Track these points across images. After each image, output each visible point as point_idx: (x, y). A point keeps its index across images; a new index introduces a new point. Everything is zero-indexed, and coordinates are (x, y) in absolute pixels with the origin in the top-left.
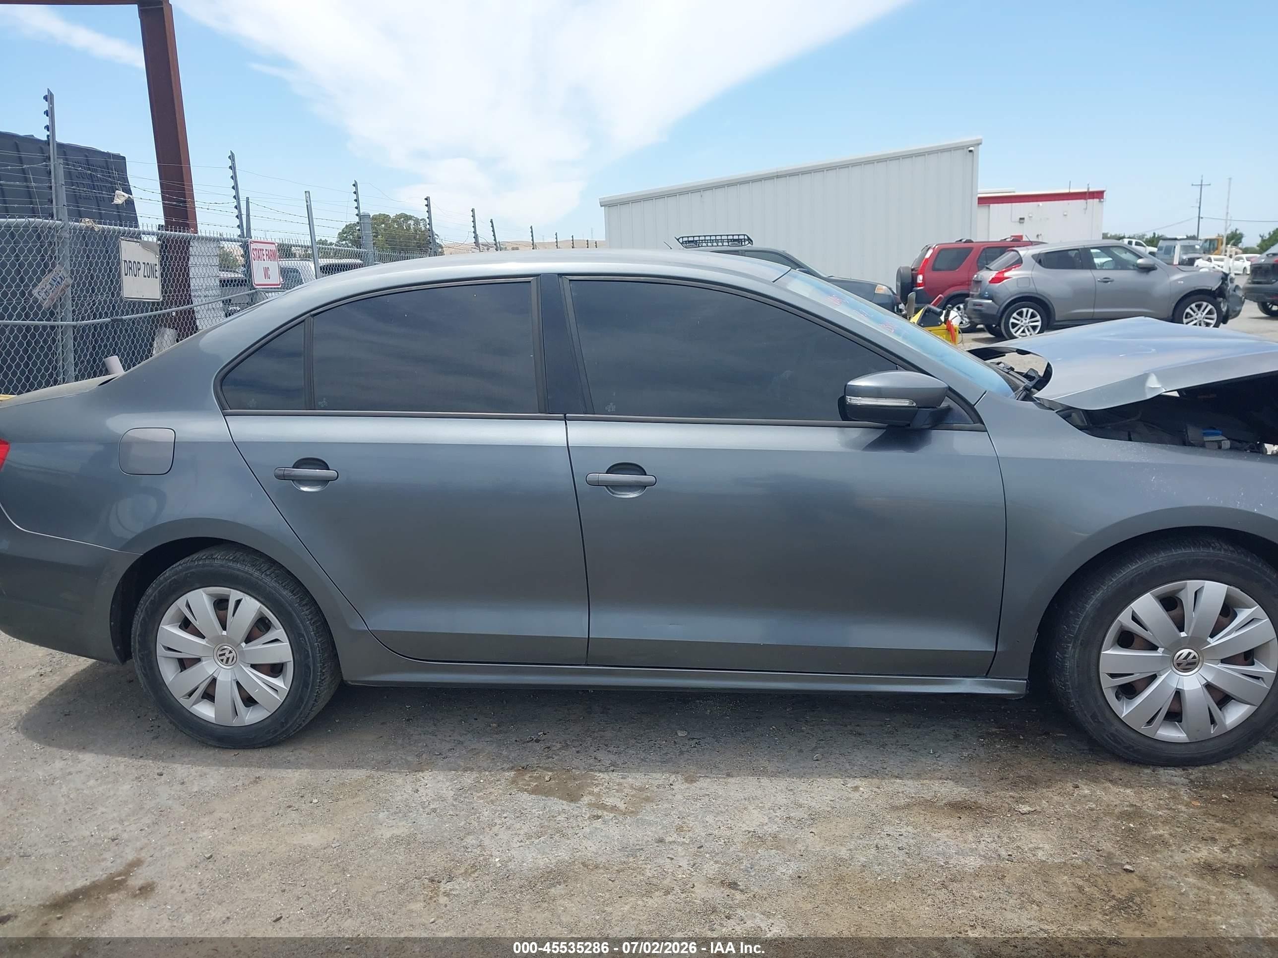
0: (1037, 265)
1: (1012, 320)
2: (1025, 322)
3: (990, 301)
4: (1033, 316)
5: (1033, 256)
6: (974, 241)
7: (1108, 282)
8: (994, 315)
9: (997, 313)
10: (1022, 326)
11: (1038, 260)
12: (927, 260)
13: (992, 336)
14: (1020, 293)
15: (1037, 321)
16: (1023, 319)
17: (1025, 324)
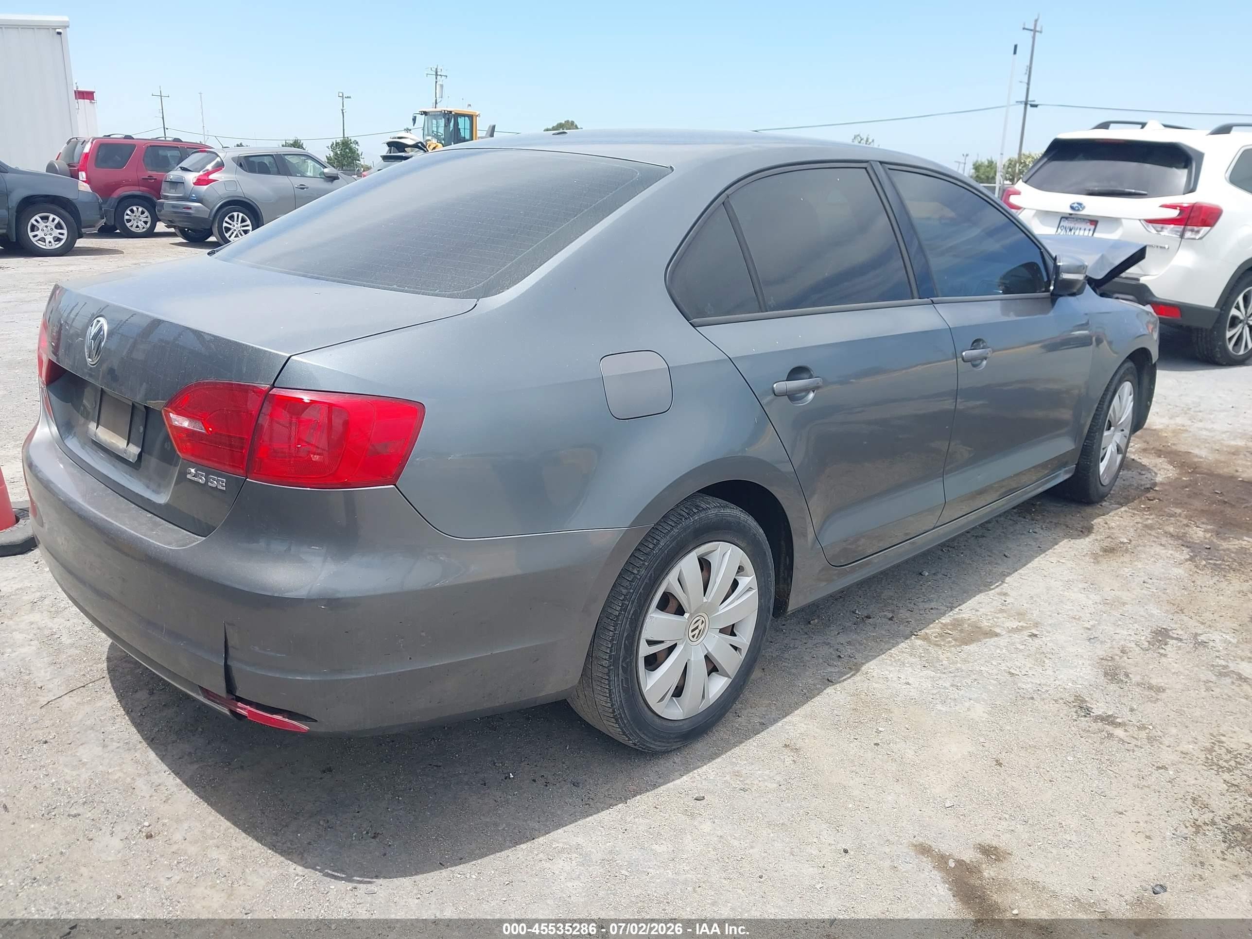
0: (239, 168)
1: (225, 225)
2: (237, 226)
3: (199, 204)
4: (243, 221)
5: (233, 159)
6: (134, 137)
7: (303, 189)
8: (205, 219)
9: (209, 217)
10: (235, 230)
11: (239, 164)
12: (87, 155)
13: (185, 241)
14: (229, 197)
15: (247, 226)
16: (235, 223)
17: (237, 228)
